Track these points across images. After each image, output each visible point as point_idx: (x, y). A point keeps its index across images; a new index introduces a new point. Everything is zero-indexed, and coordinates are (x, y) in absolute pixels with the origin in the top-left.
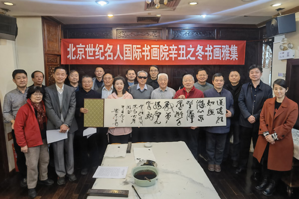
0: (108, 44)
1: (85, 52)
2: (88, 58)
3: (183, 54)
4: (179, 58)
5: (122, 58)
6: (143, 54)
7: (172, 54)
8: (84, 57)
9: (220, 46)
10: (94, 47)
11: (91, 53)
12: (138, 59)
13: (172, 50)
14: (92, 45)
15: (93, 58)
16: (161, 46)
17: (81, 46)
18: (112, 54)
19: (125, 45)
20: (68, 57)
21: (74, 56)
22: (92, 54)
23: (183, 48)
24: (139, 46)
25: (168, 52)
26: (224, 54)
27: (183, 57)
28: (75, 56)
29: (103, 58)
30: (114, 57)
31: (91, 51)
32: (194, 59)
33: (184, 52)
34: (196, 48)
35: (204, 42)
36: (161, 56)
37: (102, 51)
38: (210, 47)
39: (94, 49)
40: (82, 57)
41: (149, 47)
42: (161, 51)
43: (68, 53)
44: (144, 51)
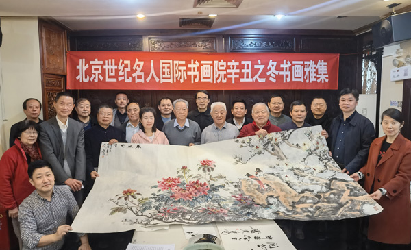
0: (137, 60)
1: (103, 71)
2: (108, 80)
3: (248, 73)
4: (242, 80)
5: (157, 80)
6: (189, 73)
7: (231, 73)
8: (101, 78)
9: (302, 62)
10: (117, 64)
11: (112, 72)
12: (182, 81)
13: (232, 68)
14: (114, 60)
15: (115, 80)
16: (216, 62)
17: (96, 61)
18: (142, 74)
19: (162, 61)
20: (77, 78)
21: (86, 77)
22: (113, 74)
23: (248, 65)
24: (183, 62)
25: (226, 70)
26: (307, 73)
27: (247, 77)
28: (88, 77)
29: (130, 80)
30: (145, 79)
31: (112, 70)
32: (263, 80)
33: (249, 71)
34: (266, 64)
35: (279, 56)
36: (216, 76)
37: (129, 69)
38: (287, 64)
39: (116, 67)
40: (99, 78)
41: (198, 64)
42: (216, 69)
43: (77, 72)
44: (189, 70)
